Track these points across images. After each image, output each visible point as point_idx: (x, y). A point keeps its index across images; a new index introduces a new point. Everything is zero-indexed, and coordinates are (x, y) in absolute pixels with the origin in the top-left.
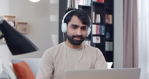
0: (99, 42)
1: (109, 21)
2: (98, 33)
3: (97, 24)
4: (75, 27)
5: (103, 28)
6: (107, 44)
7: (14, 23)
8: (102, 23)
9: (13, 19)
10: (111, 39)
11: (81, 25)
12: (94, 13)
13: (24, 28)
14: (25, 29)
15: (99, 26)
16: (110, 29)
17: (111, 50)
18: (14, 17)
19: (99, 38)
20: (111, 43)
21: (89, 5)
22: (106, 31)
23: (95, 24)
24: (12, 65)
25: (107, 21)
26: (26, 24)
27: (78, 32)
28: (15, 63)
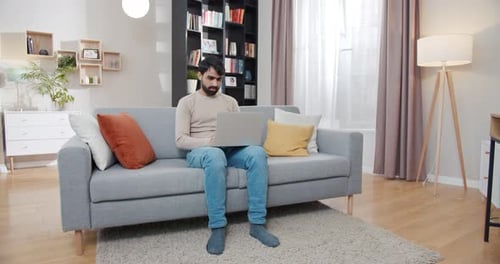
0: (235, 85)
1: (249, 53)
2: (234, 72)
3: (232, 57)
4: (212, 78)
5: (241, 63)
6: (247, 88)
7: (98, 53)
8: (240, 55)
9: (94, 47)
10: (254, 81)
11: (218, 77)
12: (227, 40)
13: (114, 61)
14: (117, 64)
15: (234, 61)
16: (251, 65)
17: (253, 97)
18: (98, 42)
19: (235, 78)
20: (253, 87)
21: (220, 26)
22: (246, 68)
23: (229, 56)
24: (96, 122)
25: (247, 52)
26: (117, 54)
27: (214, 83)
28: (102, 114)
